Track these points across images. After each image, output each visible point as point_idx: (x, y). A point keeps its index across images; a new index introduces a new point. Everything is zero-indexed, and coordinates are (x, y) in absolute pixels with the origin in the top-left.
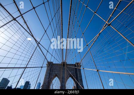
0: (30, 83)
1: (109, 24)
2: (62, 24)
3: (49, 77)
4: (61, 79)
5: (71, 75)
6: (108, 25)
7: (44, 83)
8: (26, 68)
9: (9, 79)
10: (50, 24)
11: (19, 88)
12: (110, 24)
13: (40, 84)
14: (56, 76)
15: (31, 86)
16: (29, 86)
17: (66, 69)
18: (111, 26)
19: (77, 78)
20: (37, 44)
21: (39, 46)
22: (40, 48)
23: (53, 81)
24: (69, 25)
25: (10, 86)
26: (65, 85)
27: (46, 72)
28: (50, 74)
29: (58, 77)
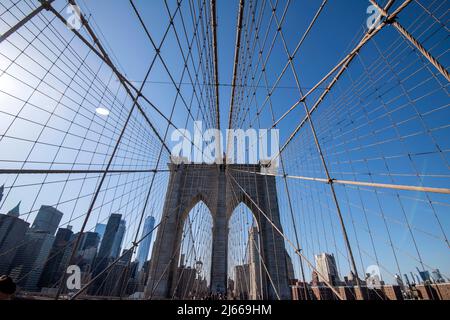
0: (122, 218)
1: (392, 15)
2: (215, 25)
3: (179, 201)
4: (215, 208)
5: (244, 195)
6: (387, 22)
7: (166, 217)
8: (107, 171)
9: (59, 208)
10: (172, 23)
11: (93, 231)
12: (395, 17)
13: (152, 220)
14: (200, 197)
15: (127, 226)
16: (121, 225)
17: (229, 180)
18: (395, 24)
19: (263, 205)
20: (134, 99)
21: (139, 107)
22: (143, 114)
23: (191, 213)
24: (240, 27)
25: (65, 227)
26: (227, 224)
27: (169, 188)
28: (180, 191)
29: (206, 203)
